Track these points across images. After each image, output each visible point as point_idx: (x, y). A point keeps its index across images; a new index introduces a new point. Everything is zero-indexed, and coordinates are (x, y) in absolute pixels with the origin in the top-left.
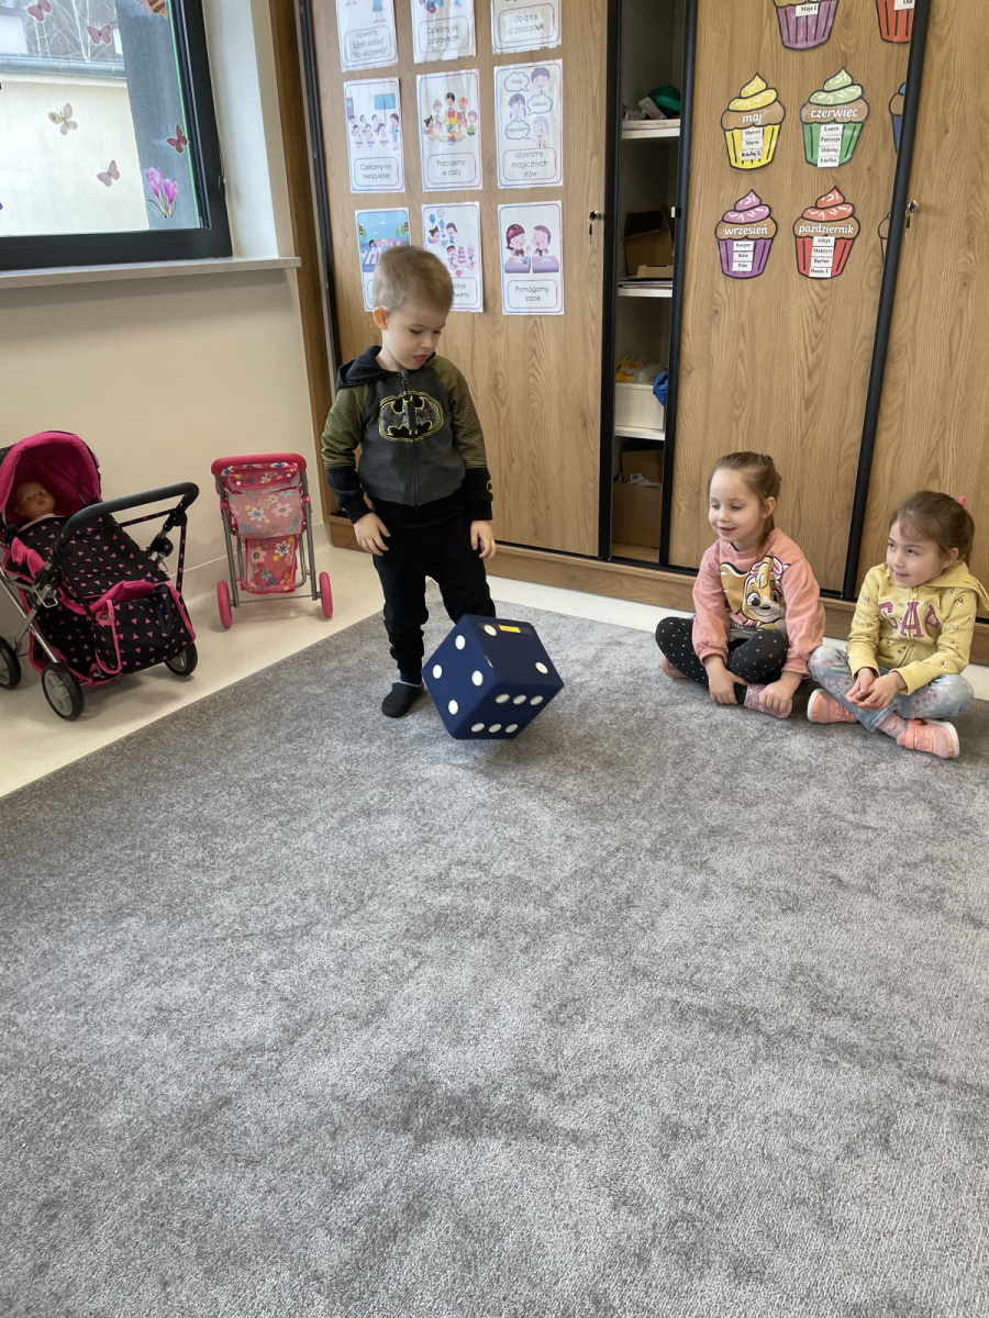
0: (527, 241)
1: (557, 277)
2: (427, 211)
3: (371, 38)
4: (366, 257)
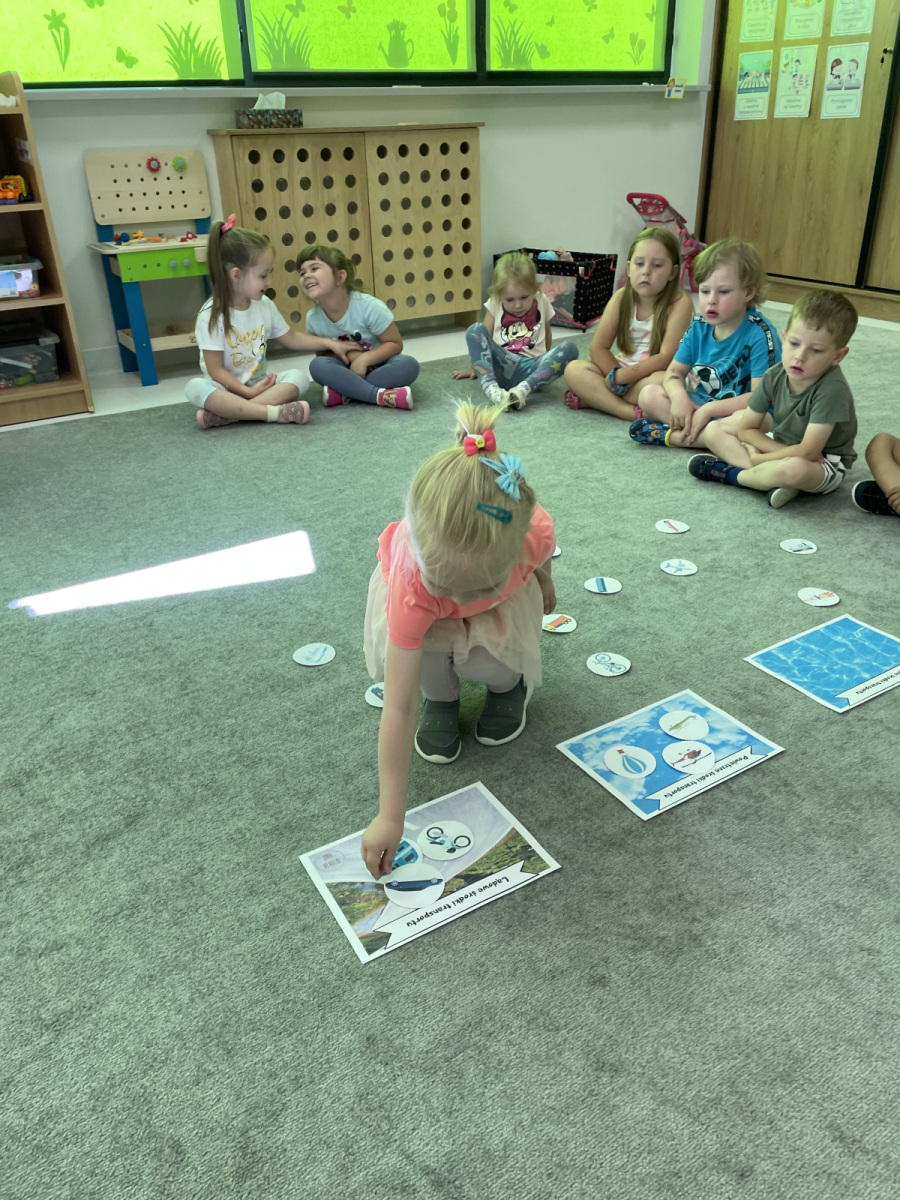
0: (843, 69)
1: (859, 92)
2: (785, 51)
4: (741, 84)
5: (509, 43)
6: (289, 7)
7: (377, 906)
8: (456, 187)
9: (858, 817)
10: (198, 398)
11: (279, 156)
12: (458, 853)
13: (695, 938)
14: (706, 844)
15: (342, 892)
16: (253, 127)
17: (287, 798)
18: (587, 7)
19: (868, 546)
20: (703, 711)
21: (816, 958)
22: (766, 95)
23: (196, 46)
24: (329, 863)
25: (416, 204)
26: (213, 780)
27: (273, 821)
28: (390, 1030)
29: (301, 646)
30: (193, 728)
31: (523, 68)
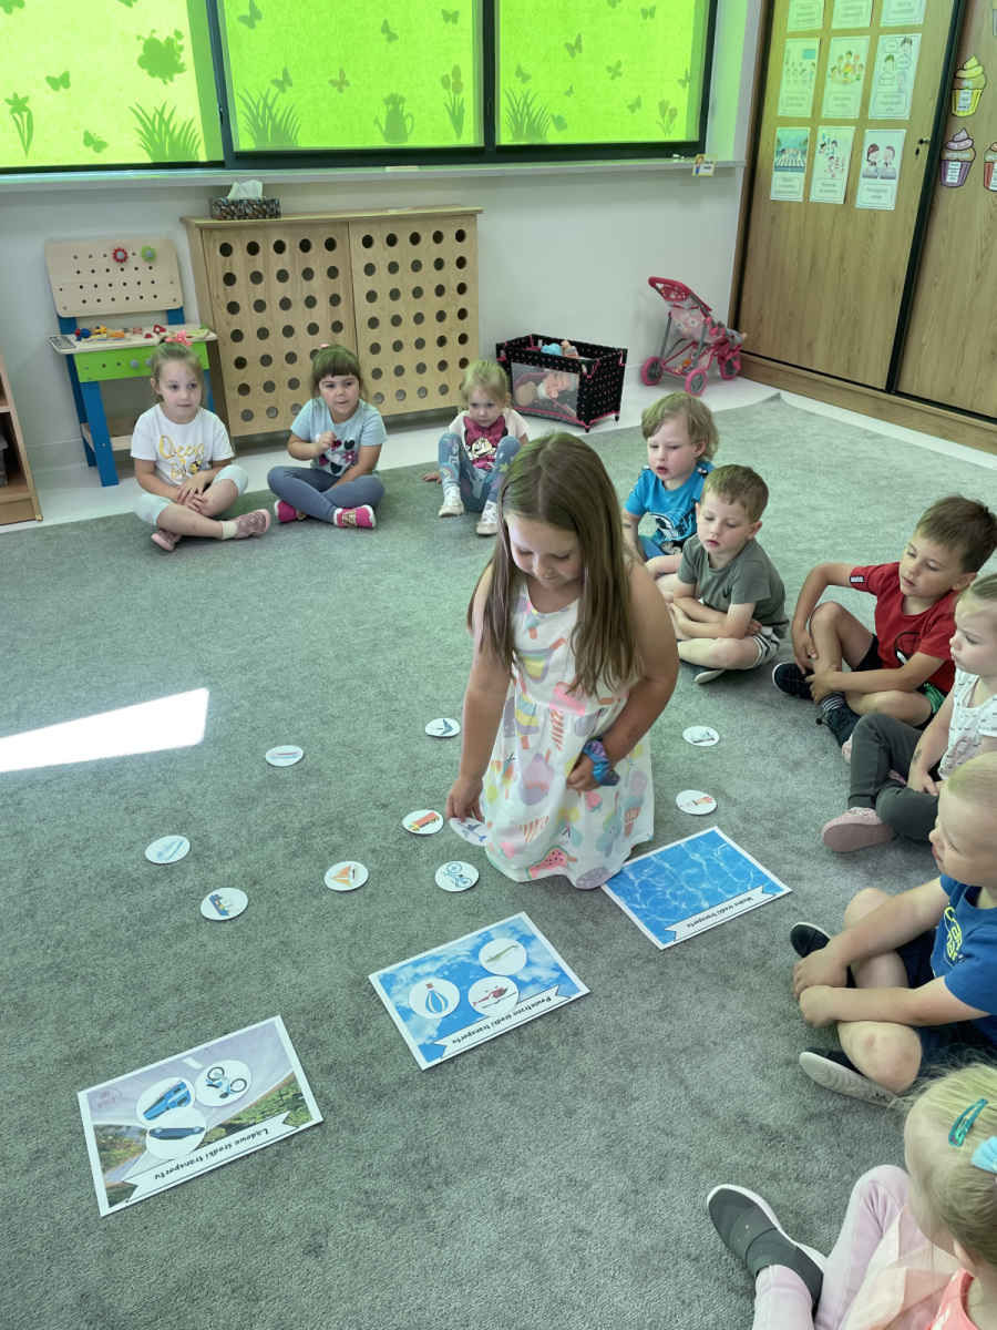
0: (879, 156)
1: (894, 183)
2: (822, 130)
3: (809, 10)
4: (778, 160)
5: (521, 115)
6: (275, 82)
7: (134, 1153)
8: (451, 276)
9: (632, 1076)
10: (149, 515)
11: (253, 249)
12: (231, 1098)
13: (422, 1208)
14: (472, 1100)
15: (106, 1136)
16: (225, 218)
17: (87, 1023)
18: (610, 75)
19: (772, 739)
20: (526, 940)
21: (528, 1237)
22: (802, 176)
23: (171, 127)
24: (102, 1103)
25: (406, 295)
26: (23, 998)
27: (66, 1049)
28: (105, 1288)
29: (159, 837)
30: (23, 933)
31: (537, 141)
